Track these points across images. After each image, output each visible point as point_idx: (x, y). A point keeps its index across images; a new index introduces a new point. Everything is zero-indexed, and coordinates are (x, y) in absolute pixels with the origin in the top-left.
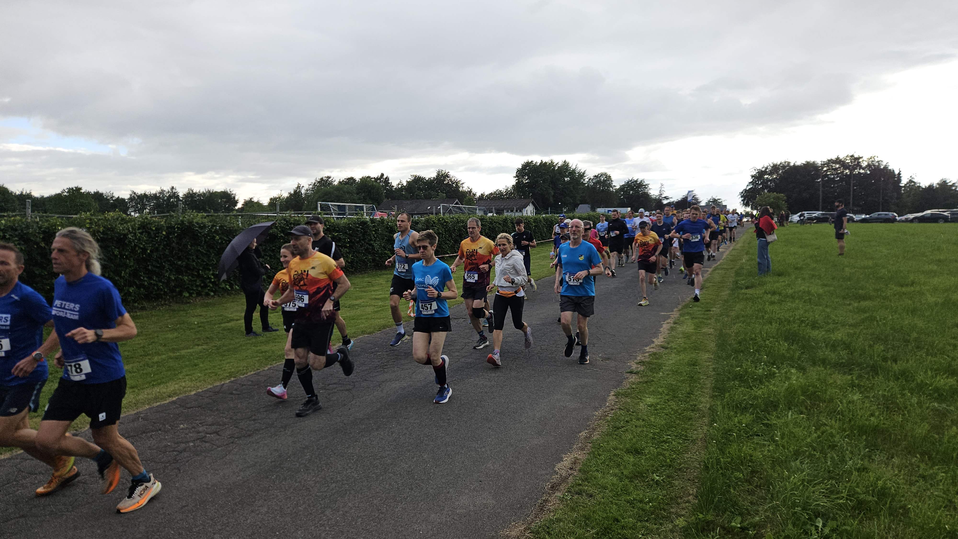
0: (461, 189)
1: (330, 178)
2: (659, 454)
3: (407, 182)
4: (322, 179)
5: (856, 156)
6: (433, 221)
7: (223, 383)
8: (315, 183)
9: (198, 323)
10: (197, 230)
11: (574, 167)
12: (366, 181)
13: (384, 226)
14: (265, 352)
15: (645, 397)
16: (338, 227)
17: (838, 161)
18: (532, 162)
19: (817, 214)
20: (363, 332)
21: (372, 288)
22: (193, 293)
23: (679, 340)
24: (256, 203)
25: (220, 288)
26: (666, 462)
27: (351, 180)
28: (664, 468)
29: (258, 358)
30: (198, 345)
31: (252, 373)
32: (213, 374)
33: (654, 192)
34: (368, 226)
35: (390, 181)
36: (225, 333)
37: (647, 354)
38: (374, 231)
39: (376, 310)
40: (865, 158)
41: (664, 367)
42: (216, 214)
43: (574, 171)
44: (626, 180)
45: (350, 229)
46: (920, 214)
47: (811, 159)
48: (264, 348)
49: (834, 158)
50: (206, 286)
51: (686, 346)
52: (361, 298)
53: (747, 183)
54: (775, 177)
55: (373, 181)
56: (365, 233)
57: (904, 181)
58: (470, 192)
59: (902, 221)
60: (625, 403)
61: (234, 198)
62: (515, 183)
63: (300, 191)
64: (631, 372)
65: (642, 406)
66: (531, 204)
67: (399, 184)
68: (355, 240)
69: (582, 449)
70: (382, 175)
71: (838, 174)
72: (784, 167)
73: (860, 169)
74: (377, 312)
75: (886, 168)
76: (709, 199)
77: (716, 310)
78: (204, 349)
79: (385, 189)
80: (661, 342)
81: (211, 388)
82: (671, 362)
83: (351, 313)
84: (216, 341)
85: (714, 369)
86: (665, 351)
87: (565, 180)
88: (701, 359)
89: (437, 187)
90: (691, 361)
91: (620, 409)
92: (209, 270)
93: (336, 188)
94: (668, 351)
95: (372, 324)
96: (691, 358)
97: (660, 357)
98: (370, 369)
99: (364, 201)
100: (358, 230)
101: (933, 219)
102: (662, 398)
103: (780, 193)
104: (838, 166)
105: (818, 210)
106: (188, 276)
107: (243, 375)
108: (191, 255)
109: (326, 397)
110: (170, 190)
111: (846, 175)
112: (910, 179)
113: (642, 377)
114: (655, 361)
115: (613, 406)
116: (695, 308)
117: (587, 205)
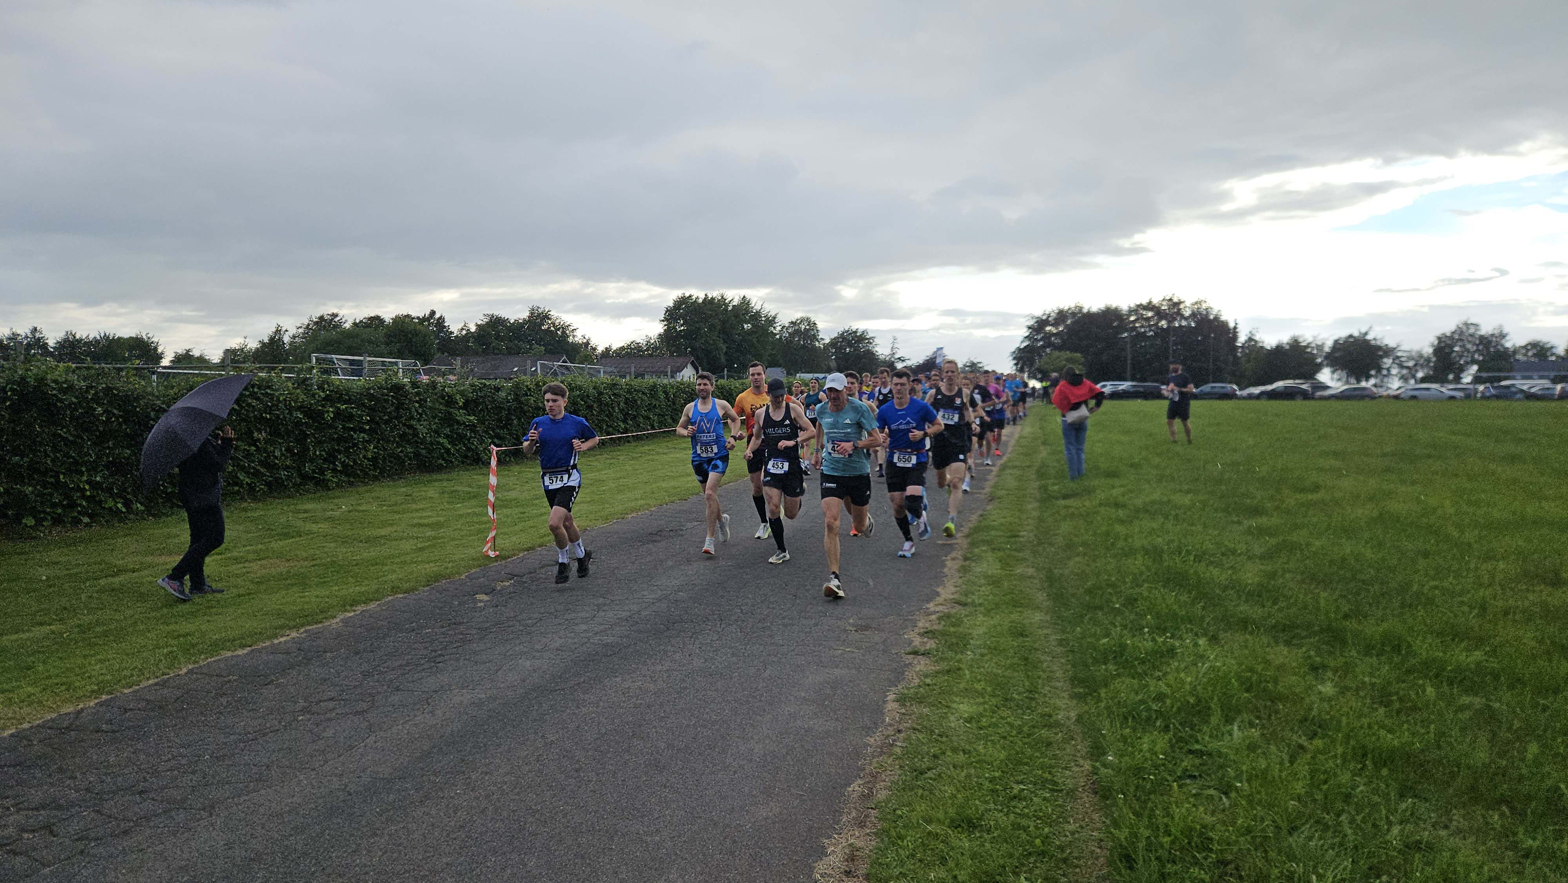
0: (570, 340)
1: (337, 316)
3: (477, 325)
4: (321, 318)
5: (1175, 300)
6: (527, 386)
7: (81, 706)
8: (309, 325)
9: (48, 579)
10: (54, 395)
11: (758, 307)
12: (402, 324)
13: (436, 394)
14: (185, 636)
15: (955, 702)
16: (347, 394)
17: (1149, 307)
18: (690, 296)
19: (1125, 385)
20: (395, 590)
21: (414, 506)
22: (45, 519)
23: (983, 588)
24: (197, 358)
25: (104, 508)
27: (375, 322)
29: (169, 649)
30: (41, 624)
31: (151, 682)
32: (63, 688)
33: (882, 350)
34: (406, 395)
35: (446, 324)
36: (104, 597)
37: (934, 617)
38: (417, 402)
39: (419, 545)
40: (1188, 304)
41: (971, 641)
42: (97, 366)
43: (758, 313)
44: (841, 330)
45: (371, 397)
46: (1269, 388)
48: (185, 627)
49: (1145, 302)
50: (72, 505)
51: (997, 599)
52: (392, 525)
53: (1021, 339)
54: (1060, 329)
55: (415, 323)
56: (399, 406)
57: (1242, 339)
58: (587, 344)
59: (1244, 398)
60: (921, 716)
61: (156, 349)
62: (662, 331)
63: (280, 339)
64: (915, 653)
65: (953, 721)
66: (689, 366)
67: (462, 329)
68: (381, 418)
70: (433, 313)
71: (1150, 326)
72: (1074, 314)
73: (1180, 321)
74: (422, 549)
75: (1216, 318)
77: (1027, 534)
78: (53, 632)
79: (437, 336)
80: (953, 594)
81: (53, 720)
82: (981, 630)
83: (372, 553)
84: (83, 614)
85: (1061, 643)
86: (964, 611)
87: (743, 328)
88: (1031, 623)
89: (529, 335)
90: (1015, 627)
91: (914, 729)
92: (82, 474)
93: (348, 334)
94: (969, 609)
95: (411, 573)
96: (1011, 622)
97: (959, 623)
98: (408, 664)
99: (400, 355)
100: (386, 401)
101: (1288, 395)
102: (985, 703)
103: (1076, 351)
104: (1150, 314)
105: (1125, 380)
106: (35, 487)
107: (130, 687)
108: (41, 444)
109: (311, 731)
110: (29, 335)
111: (1162, 329)
112: (1249, 335)
113: (936, 661)
114: (952, 629)
115: (900, 723)
116: (993, 533)
117: (779, 369)
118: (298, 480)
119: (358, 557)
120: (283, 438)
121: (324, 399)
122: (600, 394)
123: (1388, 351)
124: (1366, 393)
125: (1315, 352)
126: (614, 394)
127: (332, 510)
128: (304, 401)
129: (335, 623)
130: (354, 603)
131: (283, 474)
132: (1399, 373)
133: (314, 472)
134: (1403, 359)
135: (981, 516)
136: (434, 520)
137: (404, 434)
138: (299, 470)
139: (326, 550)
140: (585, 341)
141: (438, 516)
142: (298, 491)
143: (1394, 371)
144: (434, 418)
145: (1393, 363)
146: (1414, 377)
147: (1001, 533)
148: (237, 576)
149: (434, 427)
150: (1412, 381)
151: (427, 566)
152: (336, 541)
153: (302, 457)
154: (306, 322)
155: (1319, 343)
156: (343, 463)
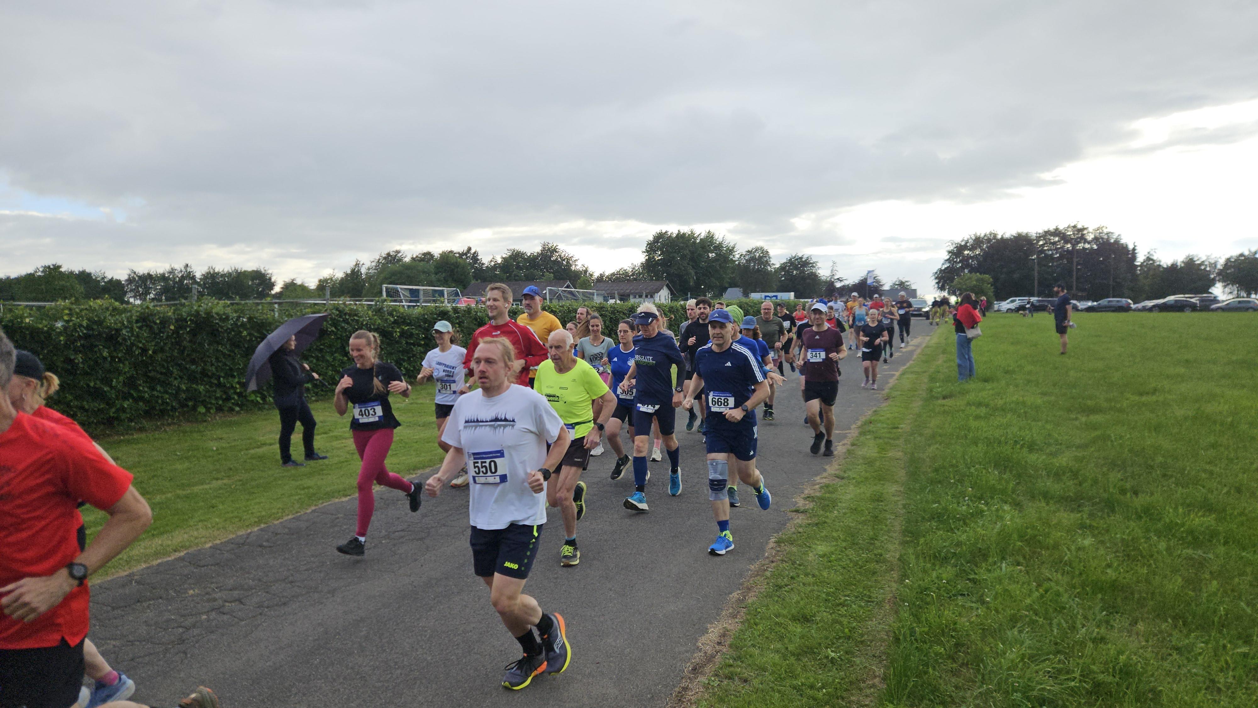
0: (573, 268)
1: (399, 252)
2: (836, 621)
3: (502, 258)
4: (389, 254)
5: (1079, 226)
7: (249, 531)
8: (379, 260)
9: (217, 449)
10: (217, 323)
11: (720, 240)
12: (447, 257)
13: (471, 317)
14: (309, 488)
15: (816, 544)
16: (408, 319)
17: (1056, 232)
18: (666, 232)
22: (211, 408)
23: (860, 467)
24: (300, 286)
25: (248, 401)
26: (843, 632)
27: (428, 256)
28: (841, 641)
29: (300, 496)
30: (217, 479)
31: (290, 517)
32: (237, 519)
33: (823, 272)
35: (479, 258)
36: (254, 462)
37: (817, 486)
40: (1090, 230)
41: (839, 504)
42: (243, 302)
43: (720, 245)
44: (789, 256)
45: (425, 321)
46: (1161, 301)
47: (1023, 230)
48: (307, 482)
49: (1052, 228)
50: (228, 399)
51: (868, 475)
53: (942, 261)
54: (977, 253)
55: (456, 257)
57: (1140, 259)
58: (586, 271)
59: (1139, 310)
60: (790, 552)
61: (270, 279)
62: (644, 260)
63: (358, 271)
64: (797, 511)
65: (811, 557)
66: (665, 288)
67: (491, 261)
69: (734, 616)
70: (469, 249)
71: (1057, 249)
72: (989, 240)
73: (1084, 244)
75: (1117, 242)
76: (894, 281)
77: (905, 427)
78: (225, 485)
79: (473, 267)
80: (836, 470)
81: (233, 539)
82: (849, 497)
84: (242, 473)
85: (904, 506)
86: (841, 482)
87: (708, 256)
88: (887, 492)
89: (542, 265)
90: (875, 495)
91: (783, 561)
92: (234, 377)
93: (407, 267)
94: (844, 481)
96: (874, 491)
97: (835, 491)
99: (445, 283)
101: (1178, 307)
102: (837, 545)
103: (985, 273)
104: (1057, 239)
106: (205, 386)
107: (278, 520)
108: (208, 357)
109: (390, 550)
110: (183, 269)
111: (1068, 251)
112: (1148, 256)
113: (810, 517)
114: (827, 495)
115: (774, 557)
116: (879, 425)
117: (737, 289)
121: (393, 323)
124: (1251, 305)
125: (1208, 269)
128: (379, 325)
135: (875, 411)
140: (584, 268)
147: (885, 426)
148: (338, 449)
154: (378, 257)
155: (1213, 261)
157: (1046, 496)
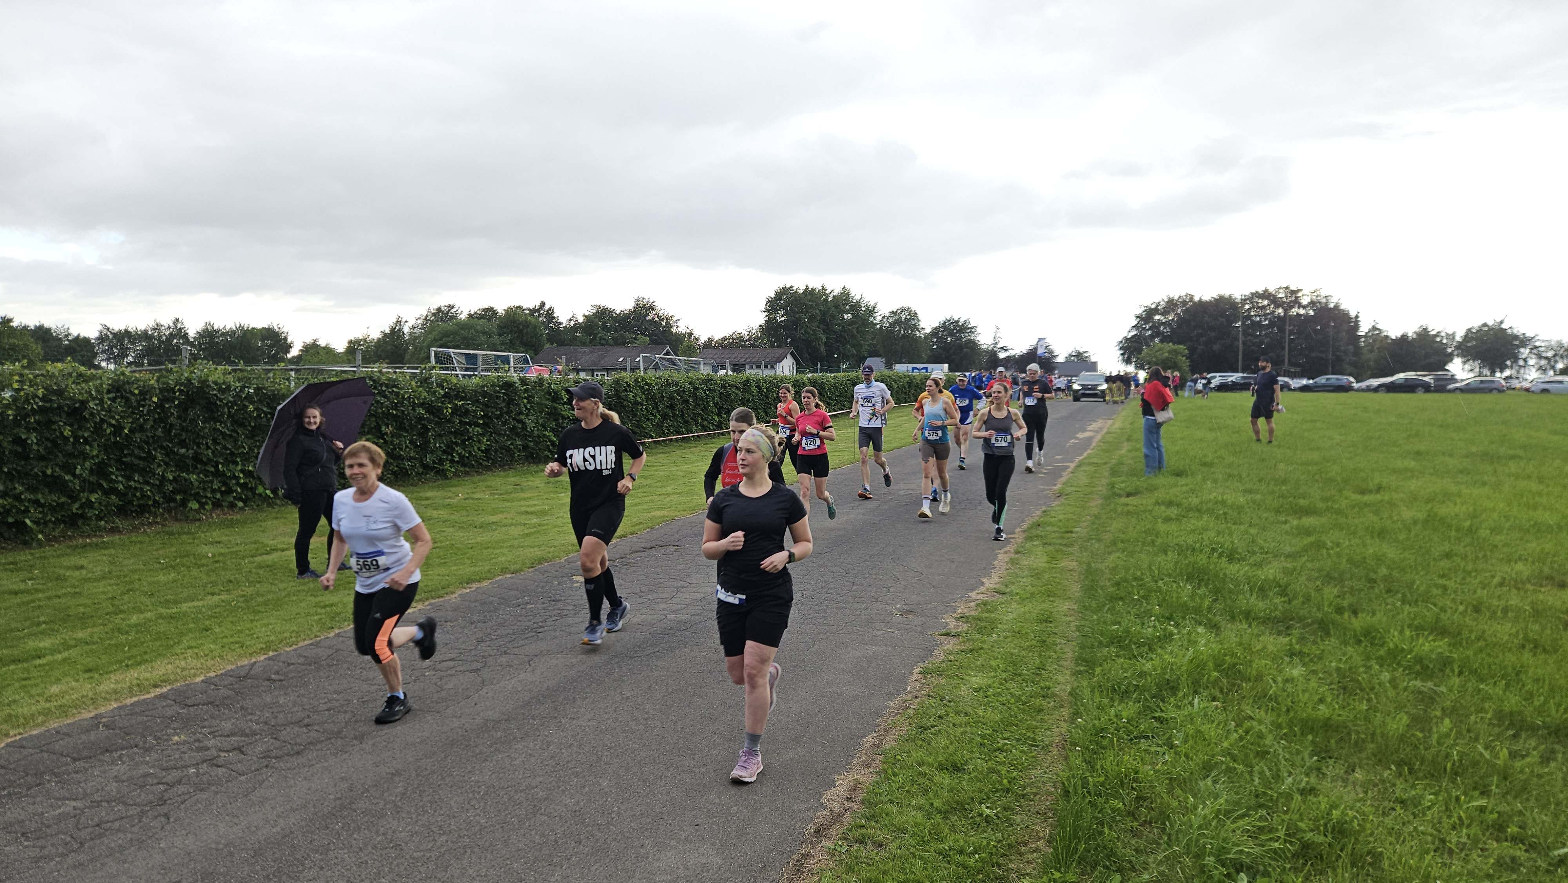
0: (674, 330)
1: (453, 307)
2: (991, 770)
3: (585, 316)
4: (439, 310)
5: (1293, 288)
6: (626, 383)
7: (254, 660)
8: (427, 316)
9: (214, 556)
10: (215, 395)
11: (858, 297)
12: (514, 314)
13: (543, 390)
15: (970, 675)
16: (463, 392)
17: (1266, 295)
18: (791, 287)
19: (1235, 377)
20: (504, 571)
21: (522, 495)
22: (207, 503)
23: (1025, 580)
24: (324, 348)
25: (255, 494)
26: (1001, 783)
27: (489, 313)
28: (998, 795)
29: (319, 617)
30: (213, 594)
31: (307, 642)
32: (237, 645)
34: (516, 390)
35: (555, 315)
36: (261, 572)
37: (973, 604)
38: (525, 398)
39: (526, 531)
40: (1306, 291)
41: (999, 626)
42: (249, 368)
43: (858, 304)
44: (942, 319)
45: (485, 394)
46: (1388, 380)
47: (1226, 293)
49: (1260, 290)
50: (229, 491)
51: (1035, 589)
52: (502, 512)
53: (1129, 328)
54: (1170, 318)
55: (526, 314)
56: (510, 402)
57: (1363, 329)
58: (690, 334)
59: (1363, 390)
60: (938, 685)
61: (286, 339)
62: (763, 322)
63: (400, 330)
64: (947, 634)
65: (964, 691)
66: (789, 356)
67: (571, 320)
68: (493, 413)
69: (867, 765)
70: (543, 304)
71: (1265, 315)
72: (1184, 303)
73: (1299, 309)
74: (528, 535)
75: (1337, 307)
76: (1070, 352)
77: (1080, 531)
78: (223, 601)
79: (547, 327)
80: (996, 584)
81: (232, 670)
82: (1011, 616)
83: (484, 537)
84: (245, 586)
85: (1078, 628)
86: (1002, 599)
87: (843, 318)
88: (1058, 611)
89: (635, 325)
90: (1043, 615)
91: (929, 696)
92: (236, 463)
93: (463, 325)
94: (1005, 598)
95: (519, 556)
96: (1041, 610)
97: (994, 609)
98: (514, 633)
99: (511, 347)
100: (499, 397)
101: (1408, 387)
102: (995, 677)
103: (1179, 343)
104: (1266, 302)
105: (1236, 370)
106: (198, 475)
107: (291, 646)
108: (203, 437)
109: (435, 684)
110: (172, 325)
111: (1279, 317)
112: (1373, 324)
113: (964, 642)
114: (985, 615)
115: (919, 690)
116: (1049, 528)
117: (879, 359)
118: (421, 470)
119: (473, 541)
120: (407, 431)
121: (443, 396)
122: (696, 389)
123: (1524, 341)
124: (1494, 386)
125: (1445, 341)
126: (709, 389)
127: (450, 498)
128: (425, 398)
129: (454, 597)
130: (470, 581)
131: (407, 464)
132: (1537, 363)
133: (434, 462)
134: (1540, 349)
135: (1045, 511)
136: (539, 508)
137: (514, 427)
138: (422, 461)
139: (445, 534)
140: (688, 331)
141: (543, 504)
142: (420, 480)
143: (1531, 362)
144: (541, 412)
145: (1530, 352)
146: (1553, 367)
147: (1056, 529)
149: (541, 421)
150: (1551, 373)
151: (532, 550)
152: (453, 527)
153: (424, 448)
154: (425, 313)
155: (1451, 332)
156: (459, 454)
157: (1248, 616)
